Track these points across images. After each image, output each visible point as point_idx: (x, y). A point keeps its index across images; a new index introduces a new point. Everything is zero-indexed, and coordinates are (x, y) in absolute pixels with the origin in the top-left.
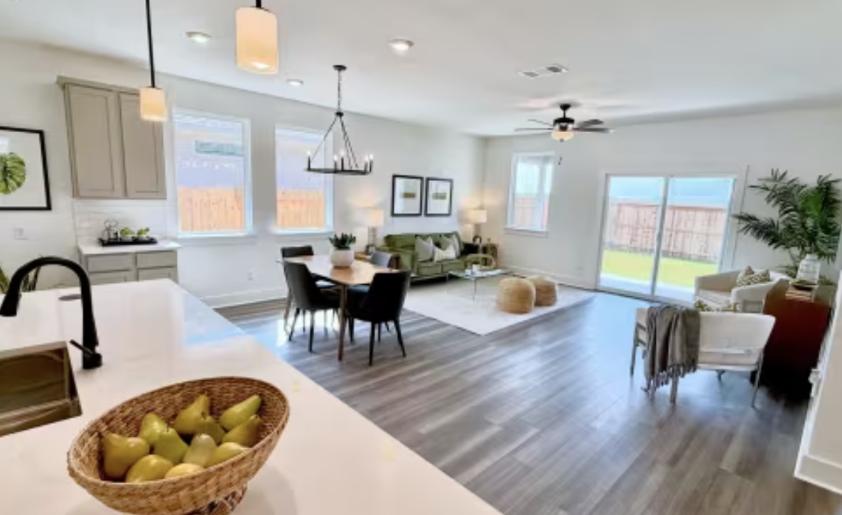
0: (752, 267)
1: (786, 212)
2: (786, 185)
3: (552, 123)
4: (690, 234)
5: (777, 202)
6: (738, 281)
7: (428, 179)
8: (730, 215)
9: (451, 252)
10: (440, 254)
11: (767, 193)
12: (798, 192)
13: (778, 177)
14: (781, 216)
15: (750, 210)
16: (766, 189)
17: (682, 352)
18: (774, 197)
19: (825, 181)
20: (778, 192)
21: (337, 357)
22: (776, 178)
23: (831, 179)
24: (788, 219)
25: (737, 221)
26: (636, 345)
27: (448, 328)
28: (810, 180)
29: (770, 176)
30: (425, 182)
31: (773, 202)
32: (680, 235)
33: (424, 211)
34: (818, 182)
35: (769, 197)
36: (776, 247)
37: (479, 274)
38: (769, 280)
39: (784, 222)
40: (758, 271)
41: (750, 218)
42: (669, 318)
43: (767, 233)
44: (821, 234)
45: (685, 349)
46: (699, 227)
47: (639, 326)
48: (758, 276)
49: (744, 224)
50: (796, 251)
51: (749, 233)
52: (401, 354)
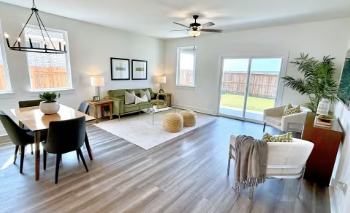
0: (291, 104)
1: (308, 75)
2: (308, 61)
3: (189, 26)
4: (261, 87)
5: (304, 70)
6: (284, 112)
7: (133, 60)
8: (280, 78)
9: (145, 99)
10: (138, 100)
11: (298, 66)
12: (314, 65)
13: (304, 58)
14: (306, 77)
15: (290, 75)
16: (298, 63)
17: (256, 170)
18: (302, 67)
19: (327, 59)
20: (304, 65)
21: (35, 178)
22: (303, 57)
23: (329, 58)
24: (309, 78)
25: (284, 80)
26: (230, 158)
27: (129, 145)
28: (319, 59)
29: (300, 57)
30: (131, 62)
31: (301, 70)
32: (257, 87)
33: (131, 77)
34: (324, 59)
35: (299, 67)
36: (302, 94)
37: (156, 110)
38: (299, 111)
39: (307, 80)
40: (295, 106)
41: (290, 79)
42: (249, 146)
43: (299, 86)
44: (326, 86)
45: (258, 168)
46: (265, 83)
47: (231, 147)
48: (295, 109)
49: (287, 82)
50: (313, 96)
51: (289, 86)
52: (85, 170)
